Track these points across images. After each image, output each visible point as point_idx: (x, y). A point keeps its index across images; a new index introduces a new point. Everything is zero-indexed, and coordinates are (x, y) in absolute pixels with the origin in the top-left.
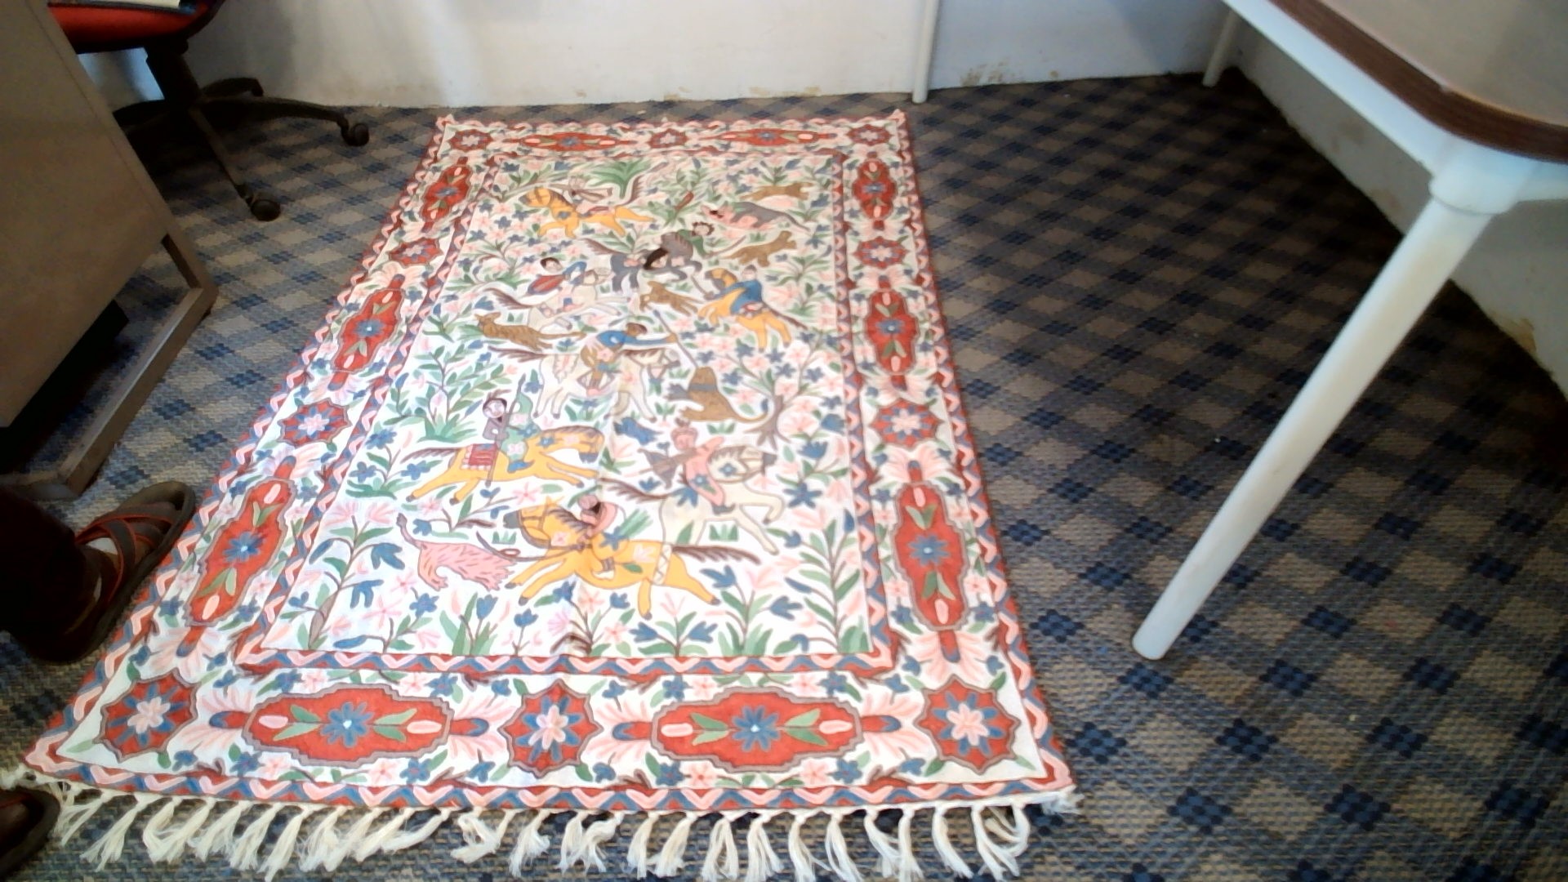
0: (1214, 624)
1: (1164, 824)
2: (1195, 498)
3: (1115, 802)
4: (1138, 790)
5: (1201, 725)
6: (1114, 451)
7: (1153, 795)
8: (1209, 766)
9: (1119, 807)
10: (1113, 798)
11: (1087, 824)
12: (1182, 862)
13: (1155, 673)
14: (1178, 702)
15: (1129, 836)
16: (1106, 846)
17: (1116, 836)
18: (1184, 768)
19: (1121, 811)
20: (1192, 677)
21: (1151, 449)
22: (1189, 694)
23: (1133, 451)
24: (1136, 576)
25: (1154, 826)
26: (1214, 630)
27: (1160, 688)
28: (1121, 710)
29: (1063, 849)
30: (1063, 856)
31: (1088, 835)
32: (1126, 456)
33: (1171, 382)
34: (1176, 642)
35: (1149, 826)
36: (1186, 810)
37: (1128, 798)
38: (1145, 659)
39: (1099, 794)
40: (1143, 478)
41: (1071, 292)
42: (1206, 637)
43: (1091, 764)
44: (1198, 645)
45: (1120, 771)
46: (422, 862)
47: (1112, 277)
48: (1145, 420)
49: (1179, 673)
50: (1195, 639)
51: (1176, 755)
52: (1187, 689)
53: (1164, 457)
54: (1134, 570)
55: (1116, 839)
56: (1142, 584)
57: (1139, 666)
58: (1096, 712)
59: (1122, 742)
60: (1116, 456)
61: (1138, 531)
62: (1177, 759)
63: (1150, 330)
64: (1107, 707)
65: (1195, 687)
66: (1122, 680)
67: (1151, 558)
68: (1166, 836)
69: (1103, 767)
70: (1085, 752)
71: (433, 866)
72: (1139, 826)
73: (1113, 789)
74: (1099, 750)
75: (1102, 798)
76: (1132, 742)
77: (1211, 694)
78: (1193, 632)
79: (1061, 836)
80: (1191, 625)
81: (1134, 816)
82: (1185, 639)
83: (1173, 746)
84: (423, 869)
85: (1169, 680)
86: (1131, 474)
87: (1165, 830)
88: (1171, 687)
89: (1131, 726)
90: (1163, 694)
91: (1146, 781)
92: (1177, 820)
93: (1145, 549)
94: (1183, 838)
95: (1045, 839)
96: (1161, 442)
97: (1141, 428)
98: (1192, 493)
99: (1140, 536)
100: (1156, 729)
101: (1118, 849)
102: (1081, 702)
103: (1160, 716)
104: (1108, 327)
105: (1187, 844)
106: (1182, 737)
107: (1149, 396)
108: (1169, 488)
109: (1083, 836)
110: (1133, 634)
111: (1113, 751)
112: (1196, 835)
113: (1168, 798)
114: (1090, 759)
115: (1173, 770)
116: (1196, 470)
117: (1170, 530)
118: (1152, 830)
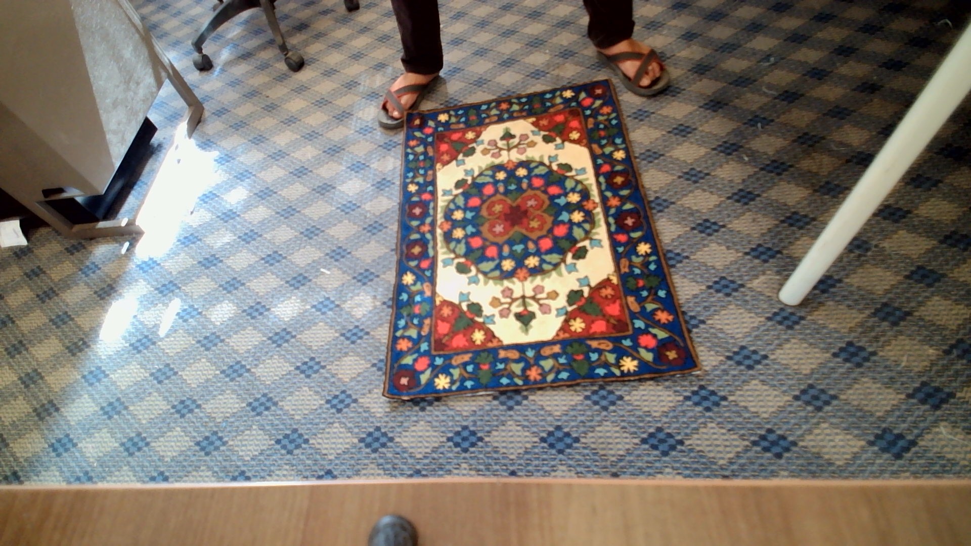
0: (840, 281)
1: (790, 405)
2: (834, 197)
3: (757, 393)
4: (775, 386)
5: (822, 346)
6: (777, 168)
7: (784, 388)
8: (826, 370)
9: (758, 395)
10: (756, 390)
11: (737, 405)
12: (800, 428)
13: (792, 314)
14: (808, 331)
15: (765, 412)
16: (749, 418)
17: (756, 413)
18: (808, 372)
19: (761, 398)
20: (818, 316)
21: (806, 164)
22: (817, 327)
23: (791, 166)
24: (785, 252)
25: (783, 407)
26: (838, 285)
27: (797, 323)
28: (766, 338)
29: (720, 420)
30: (719, 423)
31: (737, 412)
32: (785, 170)
33: (824, 115)
34: (811, 294)
35: (779, 407)
36: (807, 397)
37: (766, 390)
38: (786, 305)
39: (746, 388)
40: (798, 185)
41: (754, 54)
42: (832, 290)
43: (741, 371)
44: (826, 295)
45: (762, 374)
46: (344, 420)
47: (785, 40)
48: (803, 143)
49: (810, 313)
50: (823, 291)
51: (803, 364)
52: (815, 323)
53: (814, 169)
54: (784, 248)
55: (756, 415)
56: (788, 257)
57: (782, 310)
58: (749, 339)
59: (765, 357)
60: (779, 171)
61: (791, 221)
62: (803, 367)
63: (812, 77)
64: (756, 336)
65: (821, 322)
66: (769, 319)
67: (797, 239)
68: (791, 412)
69: (751, 372)
70: (739, 363)
71: (350, 422)
72: (773, 407)
73: (756, 385)
74: (747, 362)
75: (747, 390)
76: (772, 357)
77: (832, 326)
78: (821, 287)
79: (718, 412)
80: (821, 282)
81: (769, 401)
82: (817, 292)
83: (801, 359)
84: (344, 423)
85: (802, 318)
86: (789, 182)
87: (790, 409)
88: (803, 322)
89: (772, 347)
90: (797, 327)
91: (780, 380)
92: (799, 403)
93: (794, 233)
94: (803, 414)
95: (708, 414)
96: (813, 159)
97: (798, 150)
98: (832, 193)
99: (791, 225)
100: (790, 349)
101: (757, 420)
102: (738, 333)
103: (793, 341)
104: (782, 77)
105: (806, 418)
106: (808, 353)
107: (807, 126)
108: (815, 191)
109: (734, 412)
110: (779, 290)
111: (758, 362)
112: (812, 412)
113: (794, 390)
114: (742, 367)
115: (800, 373)
116: (838, 176)
117: (814, 219)
118: (782, 409)
